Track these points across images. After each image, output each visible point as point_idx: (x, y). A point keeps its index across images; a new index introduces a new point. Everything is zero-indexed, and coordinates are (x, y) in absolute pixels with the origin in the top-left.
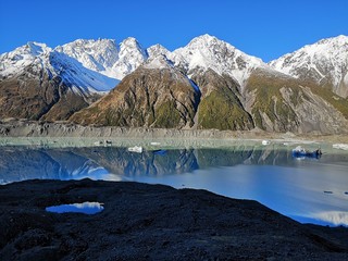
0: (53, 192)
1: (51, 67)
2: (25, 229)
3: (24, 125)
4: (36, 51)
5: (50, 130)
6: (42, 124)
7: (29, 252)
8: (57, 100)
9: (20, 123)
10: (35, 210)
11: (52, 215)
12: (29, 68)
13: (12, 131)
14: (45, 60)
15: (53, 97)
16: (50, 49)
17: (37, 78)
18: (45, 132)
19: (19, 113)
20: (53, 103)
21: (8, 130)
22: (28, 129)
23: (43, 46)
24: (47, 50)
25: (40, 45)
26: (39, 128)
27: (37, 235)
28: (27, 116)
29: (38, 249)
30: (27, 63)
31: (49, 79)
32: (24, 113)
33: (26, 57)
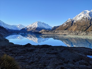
0: (89, 52)
1: (89, 16)
2: (81, 60)
3: (81, 33)
4: (85, 13)
5: (88, 34)
6: (86, 32)
7: (82, 66)
8: (91, 25)
9: (80, 32)
10: (84, 55)
11: (89, 58)
12: (83, 18)
13: (78, 34)
14: (87, 15)
15: (89, 25)
16: (89, 11)
17: (85, 20)
18: (87, 35)
19: (80, 29)
20: (89, 26)
21: (77, 34)
23: (87, 11)
24: (88, 12)
26: (85, 33)
27: (84, 62)
28: (82, 30)
29: (85, 66)
30: (83, 16)
31: (89, 20)
33: (82, 15)
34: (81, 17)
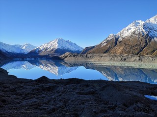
0: (147, 88)
1: (144, 30)
2: (137, 103)
3: (131, 57)
4: (137, 24)
5: (143, 59)
6: (139, 57)
7: (140, 113)
8: (146, 45)
9: (130, 56)
10: (140, 95)
11: (148, 99)
12: (134, 33)
13: (127, 59)
14: (141, 28)
15: (144, 44)
16: (143, 22)
17: (137, 36)
18: (140, 60)
19: (129, 52)
20: (144, 47)
21: (125, 59)
22: (133, 59)
23: (140, 21)
24: (142, 23)
25: (139, 21)
26: (138, 58)
27: (142, 107)
28: (133, 53)
29: (143, 113)
30: (133, 30)
31: (143, 36)
32: (131, 52)
33: (132, 28)
34: (130, 31)
